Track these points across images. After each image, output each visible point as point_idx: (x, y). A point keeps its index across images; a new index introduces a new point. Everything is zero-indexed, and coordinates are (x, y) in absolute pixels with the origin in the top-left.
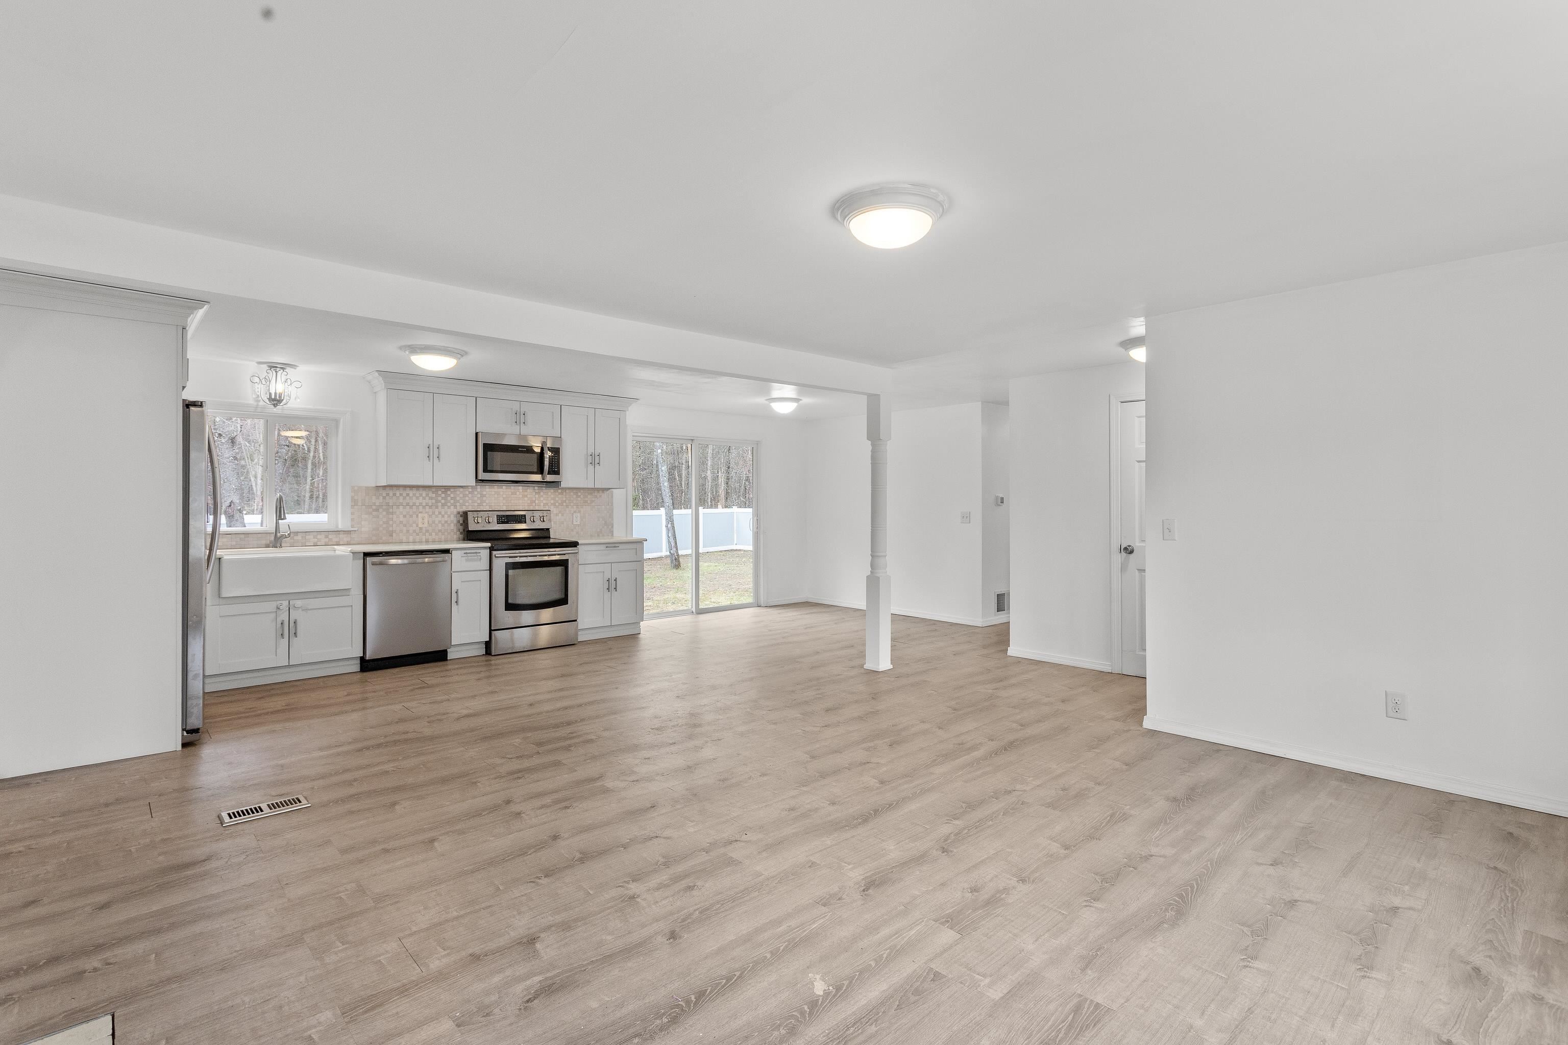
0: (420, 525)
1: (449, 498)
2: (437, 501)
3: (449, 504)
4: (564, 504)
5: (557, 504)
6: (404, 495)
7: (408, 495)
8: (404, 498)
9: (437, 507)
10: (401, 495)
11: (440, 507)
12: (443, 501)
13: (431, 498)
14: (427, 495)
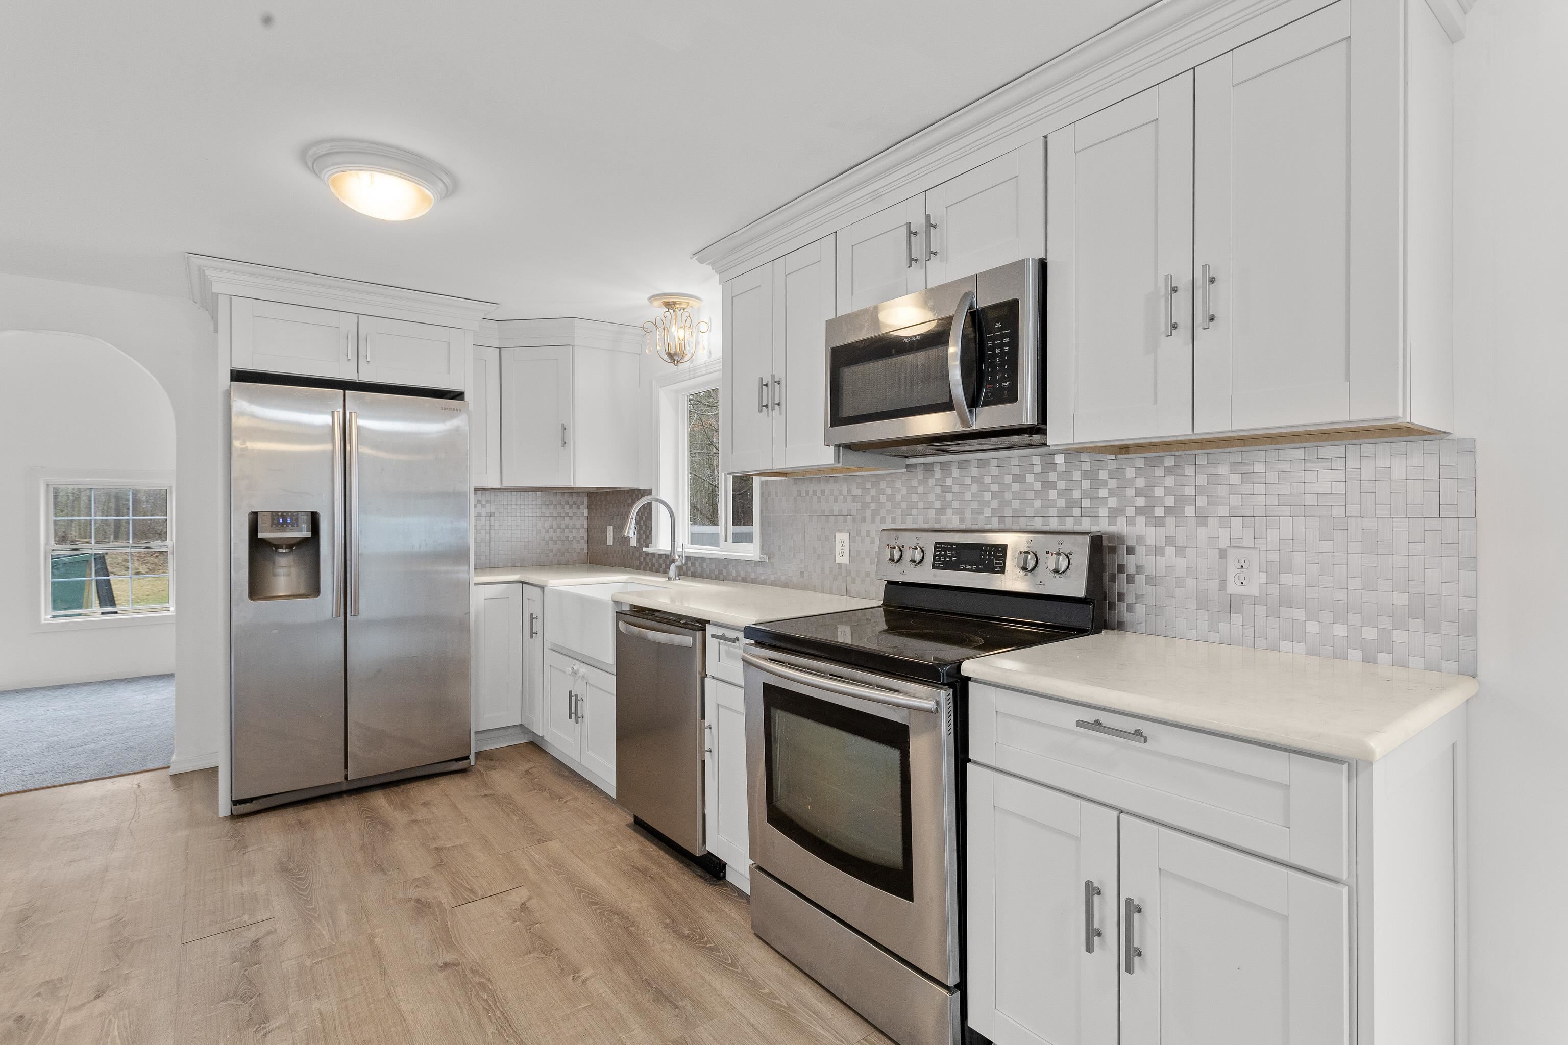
0: (839, 560)
1: (883, 498)
2: (865, 506)
3: (883, 512)
4: (1190, 511)
5: (1159, 511)
6: (819, 494)
7: (823, 492)
8: (819, 501)
9: (864, 521)
10: (815, 492)
11: (868, 519)
12: (873, 505)
13: (855, 499)
14: (849, 491)
